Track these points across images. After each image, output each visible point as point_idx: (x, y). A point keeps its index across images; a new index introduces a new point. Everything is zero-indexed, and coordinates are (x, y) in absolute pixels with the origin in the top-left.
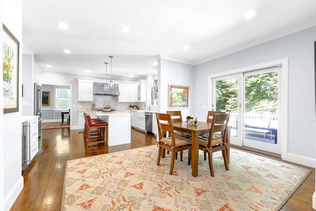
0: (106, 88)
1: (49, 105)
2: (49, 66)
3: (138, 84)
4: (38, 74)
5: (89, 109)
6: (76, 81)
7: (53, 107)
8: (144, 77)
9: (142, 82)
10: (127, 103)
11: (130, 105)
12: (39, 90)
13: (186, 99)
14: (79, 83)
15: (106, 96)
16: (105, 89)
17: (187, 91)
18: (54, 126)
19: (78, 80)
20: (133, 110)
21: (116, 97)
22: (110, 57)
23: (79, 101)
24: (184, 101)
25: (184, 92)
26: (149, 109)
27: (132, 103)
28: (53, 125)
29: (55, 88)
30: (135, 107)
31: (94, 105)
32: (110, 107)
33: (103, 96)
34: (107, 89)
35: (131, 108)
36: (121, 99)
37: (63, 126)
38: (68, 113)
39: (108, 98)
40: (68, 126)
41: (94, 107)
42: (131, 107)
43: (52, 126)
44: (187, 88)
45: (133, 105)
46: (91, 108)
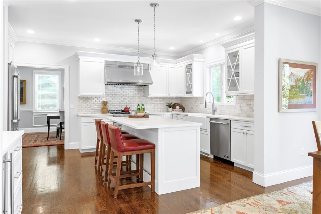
0: (138, 70)
1: (25, 104)
2: (30, 32)
3: (188, 62)
4: (13, 47)
5: (97, 110)
6: (75, 59)
7: (32, 106)
8: (198, 50)
9: (195, 59)
10: (164, 99)
11: (169, 102)
12: (15, 76)
13: (311, 90)
14: (81, 63)
15: (126, 86)
16: (136, 72)
17: (312, 73)
18: (35, 141)
19: (79, 57)
20: (174, 112)
21: (144, 87)
22: (152, 5)
23: (79, 97)
24: (307, 95)
25: (308, 76)
26: (211, 111)
27: (172, 98)
28: (34, 139)
29: (35, 73)
30: (178, 107)
31: (105, 104)
32: (143, 107)
33: (120, 86)
34: (140, 72)
35: (171, 109)
36: (153, 91)
37: (51, 142)
38: (58, 117)
39: (130, 91)
40: (59, 142)
41: (105, 107)
42: (170, 107)
43: (31, 141)
44: (313, 68)
45: (174, 102)
46: (100, 108)
